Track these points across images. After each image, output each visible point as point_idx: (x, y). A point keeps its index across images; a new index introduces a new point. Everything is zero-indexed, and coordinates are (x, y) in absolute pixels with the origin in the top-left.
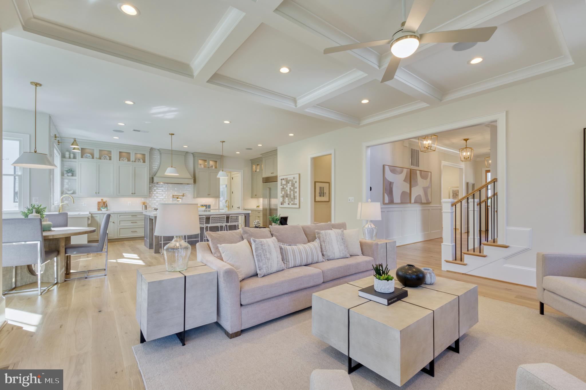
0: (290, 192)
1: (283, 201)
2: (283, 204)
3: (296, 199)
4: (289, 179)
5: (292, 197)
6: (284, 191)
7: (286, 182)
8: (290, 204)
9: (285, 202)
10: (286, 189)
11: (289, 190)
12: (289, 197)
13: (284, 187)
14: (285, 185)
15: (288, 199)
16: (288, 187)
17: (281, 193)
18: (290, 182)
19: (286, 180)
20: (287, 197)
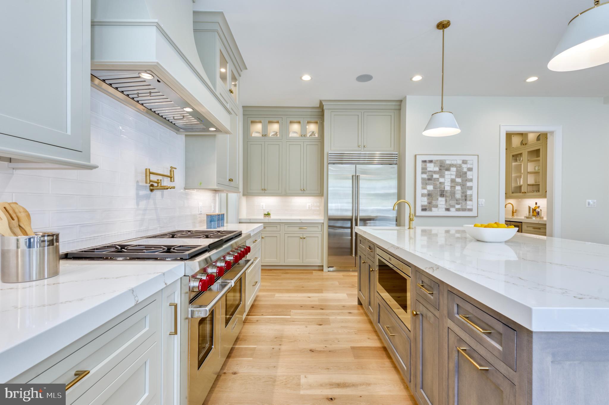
0: (451, 187)
1: (430, 203)
2: (431, 210)
3: (471, 200)
4: (448, 162)
5: (458, 196)
6: (434, 184)
7: (441, 168)
8: (451, 209)
9: (436, 206)
10: (439, 180)
11: (450, 182)
12: (448, 196)
13: (432, 176)
14: (435, 172)
15: (446, 201)
16: (446, 177)
17: (422, 188)
18: (454, 169)
19: (438, 164)
20: (444, 196)
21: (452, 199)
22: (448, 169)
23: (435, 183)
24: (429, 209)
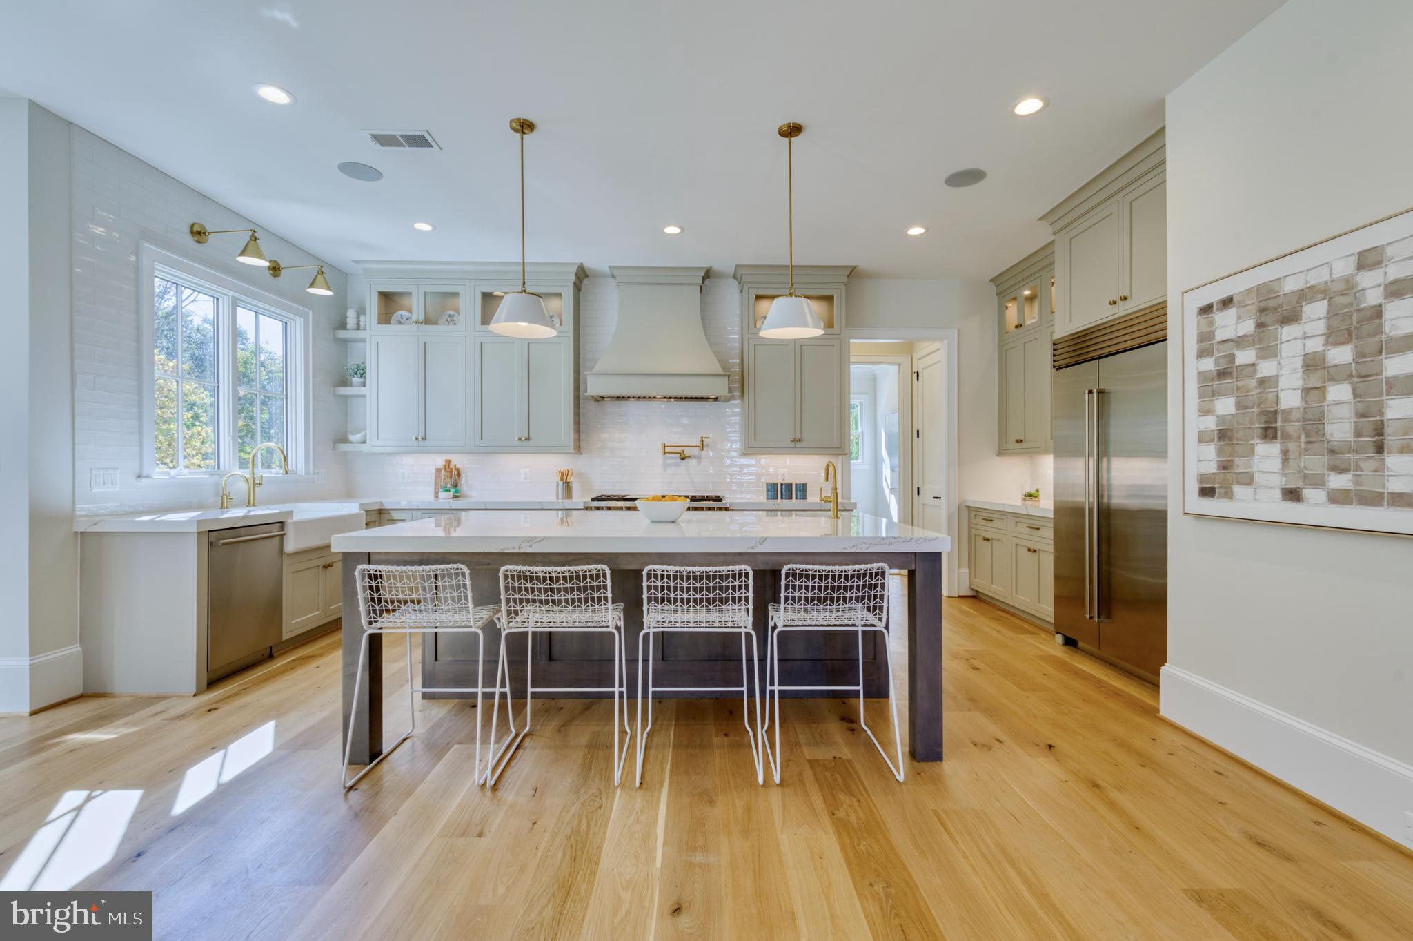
1: (1225, 467)
2: (1229, 495)
5: (1340, 429)
6: (1238, 388)
7: (1263, 319)
8: (1307, 493)
9: (1248, 480)
10: (1255, 371)
11: (1300, 374)
12: (1295, 435)
13: (1232, 357)
14: (1240, 342)
15: (1285, 455)
16: (1285, 350)
17: (1199, 411)
18: (1316, 311)
19: (1253, 304)
20: (1275, 437)
21: (1309, 446)
22: (1291, 317)
23: (1240, 384)
24: (1222, 491)
